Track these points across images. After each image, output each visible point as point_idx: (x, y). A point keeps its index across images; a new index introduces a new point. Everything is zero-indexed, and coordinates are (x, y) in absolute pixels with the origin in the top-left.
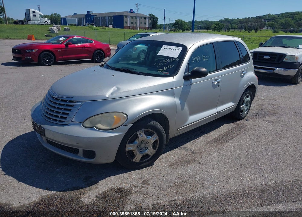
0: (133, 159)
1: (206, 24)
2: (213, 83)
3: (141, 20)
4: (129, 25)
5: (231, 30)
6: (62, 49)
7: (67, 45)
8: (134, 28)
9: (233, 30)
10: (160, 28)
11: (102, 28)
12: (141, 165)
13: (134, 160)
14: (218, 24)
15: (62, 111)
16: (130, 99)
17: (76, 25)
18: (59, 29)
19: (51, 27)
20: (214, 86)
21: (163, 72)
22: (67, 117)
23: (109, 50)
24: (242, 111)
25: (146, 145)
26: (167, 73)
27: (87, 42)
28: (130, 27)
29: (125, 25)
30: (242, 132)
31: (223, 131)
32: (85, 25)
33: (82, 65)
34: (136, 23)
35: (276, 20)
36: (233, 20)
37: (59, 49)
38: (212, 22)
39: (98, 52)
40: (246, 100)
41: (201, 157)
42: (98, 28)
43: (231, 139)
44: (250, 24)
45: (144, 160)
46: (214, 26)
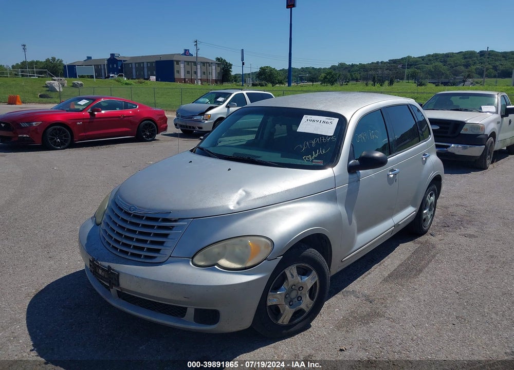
0: (277, 320)
1: (310, 73)
2: (388, 175)
3: (203, 67)
4: (183, 77)
5: (351, 83)
6: (85, 120)
7: (92, 114)
8: (192, 81)
9: (355, 82)
10: (236, 81)
11: (139, 82)
12: (292, 329)
13: (280, 322)
14: (330, 73)
15: (149, 239)
16: (270, 211)
17: (92, 77)
18: (63, 86)
19: (48, 82)
20: (391, 181)
21: (312, 161)
22: (160, 250)
23: (165, 119)
24: (425, 220)
25: (299, 292)
26: (320, 162)
27: (126, 107)
28: (185, 79)
29: (176, 76)
30: (434, 256)
31: (403, 257)
32: (109, 77)
33: (122, 148)
34: (196, 73)
35: (420, 65)
36: (353, 66)
37: (79, 120)
38: (320, 69)
39: (146, 124)
40: (430, 202)
41: (385, 307)
42: (130, 81)
43: (421, 271)
44: (380, 72)
45: (296, 321)
46: (323, 76)
